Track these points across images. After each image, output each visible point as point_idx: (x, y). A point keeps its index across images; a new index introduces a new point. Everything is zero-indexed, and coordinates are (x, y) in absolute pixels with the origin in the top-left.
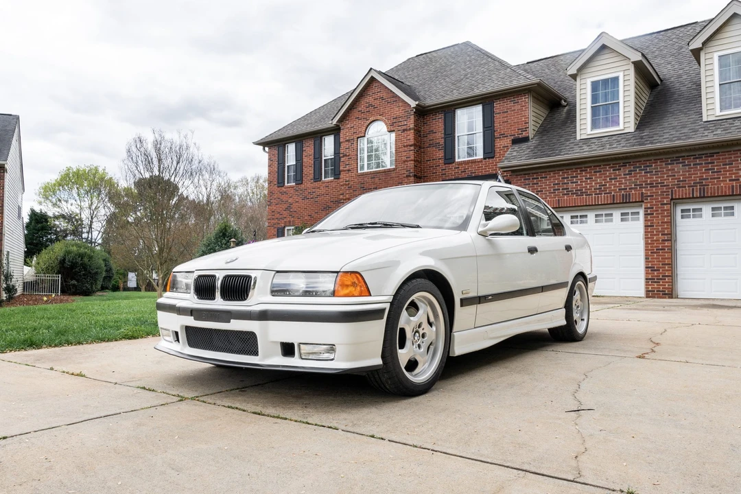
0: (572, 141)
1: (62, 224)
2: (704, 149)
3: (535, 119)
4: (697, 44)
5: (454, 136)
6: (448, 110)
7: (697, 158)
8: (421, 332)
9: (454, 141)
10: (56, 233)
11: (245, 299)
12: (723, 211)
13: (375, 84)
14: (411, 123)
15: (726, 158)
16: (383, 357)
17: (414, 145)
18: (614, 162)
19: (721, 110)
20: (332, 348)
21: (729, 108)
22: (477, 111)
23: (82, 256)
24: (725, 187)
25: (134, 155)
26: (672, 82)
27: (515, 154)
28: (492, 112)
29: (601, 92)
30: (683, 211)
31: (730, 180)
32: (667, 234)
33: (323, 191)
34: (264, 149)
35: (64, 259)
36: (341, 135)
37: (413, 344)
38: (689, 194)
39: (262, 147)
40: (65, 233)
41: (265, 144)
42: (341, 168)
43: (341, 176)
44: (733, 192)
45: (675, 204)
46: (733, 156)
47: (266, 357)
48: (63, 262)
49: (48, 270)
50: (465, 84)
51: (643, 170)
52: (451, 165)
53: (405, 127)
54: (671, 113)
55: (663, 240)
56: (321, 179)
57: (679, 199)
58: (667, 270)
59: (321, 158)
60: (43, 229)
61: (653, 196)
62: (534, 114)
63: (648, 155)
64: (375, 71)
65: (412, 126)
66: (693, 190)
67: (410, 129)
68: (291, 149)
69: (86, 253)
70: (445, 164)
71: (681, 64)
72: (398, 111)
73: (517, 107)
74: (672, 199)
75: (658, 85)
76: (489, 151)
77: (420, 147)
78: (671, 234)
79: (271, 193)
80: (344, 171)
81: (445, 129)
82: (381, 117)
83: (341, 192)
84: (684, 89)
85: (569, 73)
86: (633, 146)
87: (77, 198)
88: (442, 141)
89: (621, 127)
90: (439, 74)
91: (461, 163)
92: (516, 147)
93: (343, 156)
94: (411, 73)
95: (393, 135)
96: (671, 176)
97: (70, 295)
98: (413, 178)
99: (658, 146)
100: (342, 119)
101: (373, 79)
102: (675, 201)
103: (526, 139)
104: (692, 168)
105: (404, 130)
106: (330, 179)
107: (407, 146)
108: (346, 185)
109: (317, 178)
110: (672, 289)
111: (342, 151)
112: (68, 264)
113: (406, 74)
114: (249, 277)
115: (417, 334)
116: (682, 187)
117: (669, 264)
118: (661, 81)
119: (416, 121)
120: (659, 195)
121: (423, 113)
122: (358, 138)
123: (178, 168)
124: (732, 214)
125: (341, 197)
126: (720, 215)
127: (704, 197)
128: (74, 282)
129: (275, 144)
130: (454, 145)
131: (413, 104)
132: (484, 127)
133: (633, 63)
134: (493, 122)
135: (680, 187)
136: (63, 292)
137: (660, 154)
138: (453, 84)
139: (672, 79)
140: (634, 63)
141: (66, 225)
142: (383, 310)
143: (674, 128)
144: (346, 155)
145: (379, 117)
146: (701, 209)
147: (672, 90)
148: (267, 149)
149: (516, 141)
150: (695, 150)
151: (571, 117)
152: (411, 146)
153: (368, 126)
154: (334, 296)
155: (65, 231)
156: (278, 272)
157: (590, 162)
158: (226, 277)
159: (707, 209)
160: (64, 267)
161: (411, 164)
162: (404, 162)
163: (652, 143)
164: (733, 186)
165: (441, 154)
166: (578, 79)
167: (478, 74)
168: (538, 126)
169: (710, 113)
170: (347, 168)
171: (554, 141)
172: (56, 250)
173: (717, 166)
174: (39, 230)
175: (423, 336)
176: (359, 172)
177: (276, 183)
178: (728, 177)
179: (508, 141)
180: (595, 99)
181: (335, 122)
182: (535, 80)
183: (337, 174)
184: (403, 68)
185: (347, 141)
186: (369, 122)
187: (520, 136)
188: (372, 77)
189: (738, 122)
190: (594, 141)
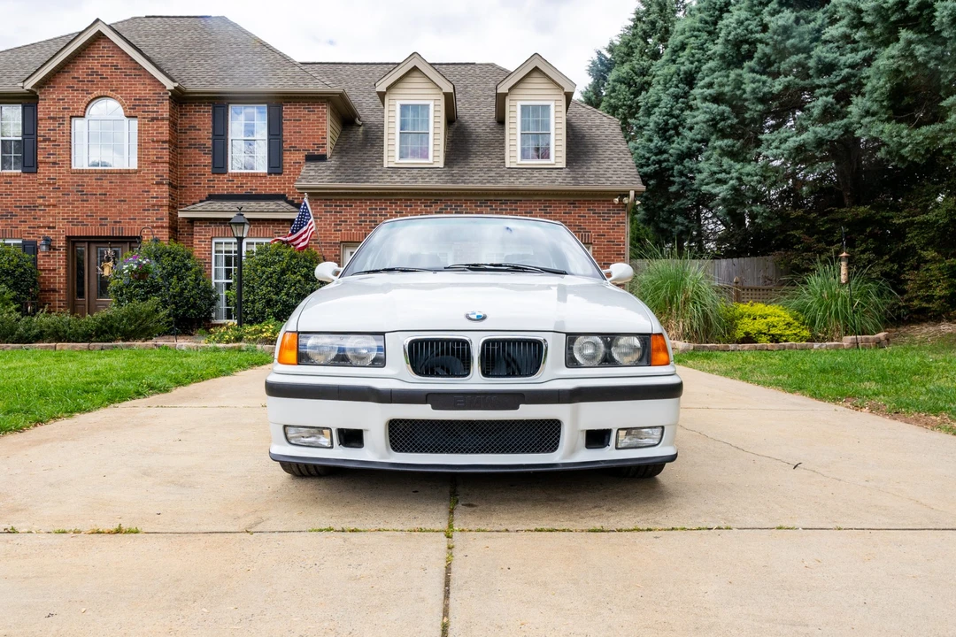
0: (378, 167)
3: (331, 135)
5: (227, 139)
6: (219, 104)
9: (227, 145)
13: (103, 44)
14: (165, 110)
17: (169, 142)
21: (528, 158)
26: (467, 121)
27: (312, 173)
28: (280, 118)
29: (410, 117)
36: (40, 108)
42: (40, 158)
43: (40, 170)
51: (454, 209)
52: (221, 177)
53: (155, 115)
62: (331, 129)
63: (459, 195)
65: (166, 115)
67: (163, 119)
70: (213, 174)
71: (470, 103)
72: (143, 90)
73: (313, 117)
75: (454, 121)
76: (276, 166)
77: (176, 146)
80: (45, 163)
81: (214, 127)
82: (114, 93)
83: (41, 194)
84: (479, 130)
85: (378, 89)
86: (447, 182)
88: (209, 143)
91: (236, 176)
92: (312, 165)
93: (44, 141)
95: (135, 123)
98: (167, 187)
99: (470, 186)
100: (43, 84)
101: (99, 36)
103: (322, 158)
105: (152, 119)
106: (13, 171)
107: (157, 141)
108: (49, 184)
111: (41, 132)
118: (456, 117)
119: (172, 109)
121: (181, 99)
122: (71, 117)
125: (41, 201)
130: (227, 151)
131: (170, 85)
132: (270, 134)
133: (444, 93)
134: (281, 129)
139: (466, 118)
140: (446, 94)
143: (481, 169)
144: (49, 140)
145: (110, 93)
147: (469, 130)
149: (311, 158)
150: (502, 195)
151: (370, 140)
152: (164, 142)
153: (90, 102)
157: (401, 194)
161: (165, 168)
162: (154, 162)
163: (465, 183)
165: (207, 160)
166: (387, 99)
168: (334, 144)
169: (513, 160)
170: (51, 160)
171: (357, 164)
176: (74, 167)
179: (300, 156)
180: (404, 124)
181: (29, 85)
182: (337, 89)
183: (28, 165)
185: (50, 118)
186: (91, 97)
187: (316, 153)
188: (99, 33)
189: (536, 174)
190: (402, 171)
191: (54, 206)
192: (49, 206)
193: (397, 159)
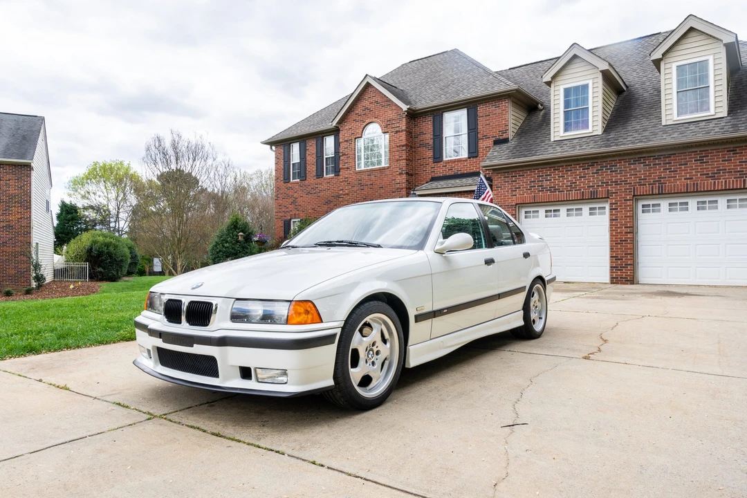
0: (547, 142)
1: (91, 214)
2: (663, 150)
3: (514, 122)
4: (657, 55)
5: (442, 138)
6: (437, 113)
7: (656, 159)
8: (375, 349)
9: (442, 141)
10: (86, 222)
11: (207, 325)
12: (678, 207)
13: (371, 89)
14: (403, 125)
15: (682, 159)
16: (335, 378)
17: (406, 145)
18: (583, 162)
19: (678, 115)
20: (284, 373)
21: (685, 114)
22: (462, 114)
23: (107, 245)
24: (681, 185)
25: (153, 153)
26: (637, 88)
27: (496, 154)
28: (476, 115)
29: (572, 98)
30: (643, 206)
31: (685, 179)
32: (629, 227)
33: (325, 186)
34: (271, 148)
35: (91, 249)
36: (341, 136)
37: (366, 362)
38: (649, 191)
39: (269, 146)
40: (94, 223)
41: (272, 143)
42: (341, 166)
43: (341, 173)
44: (687, 189)
45: (637, 200)
46: (688, 157)
47: (226, 379)
48: (90, 251)
49: (77, 258)
50: (452, 89)
51: (609, 169)
52: (439, 164)
53: (398, 129)
54: (635, 117)
55: (626, 233)
56: (323, 175)
57: (641, 195)
58: (629, 259)
59: (323, 157)
60: (73, 219)
61: (617, 193)
62: (514, 118)
63: (613, 156)
64: (371, 77)
65: (404, 128)
66: (652, 187)
67: (402, 131)
68: (296, 148)
69: (111, 242)
70: (434, 163)
71: (645, 71)
72: (391, 114)
73: (498, 111)
74: (634, 196)
75: (624, 91)
76: (474, 151)
77: (411, 147)
78: (633, 227)
79: (278, 188)
80: (343, 169)
81: (434, 131)
82: (376, 119)
83: (341, 188)
84: (646, 95)
85: (544, 80)
86: (601, 147)
87: (104, 191)
88: (431, 142)
89: (590, 129)
90: (429, 80)
91: (448, 162)
92: (497, 148)
93: (343, 155)
94: (404, 78)
95: (387, 136)
96: (633, 175)
97: (97, 281)
98: (405, 175)
99: (622, 147)
100: (341, 121)
101: (368, 85)
102: (637, 197)
103: (506, 141)
104: (651, 168)
105: (397, 132)
106: (331, 175)
107: (400, 146)
108: (345, 181)
109: (319, 174)
110: (633, 276)
111: (341, 151)
112: (95, 253)
113: (400, 79)
114: (211, 304)
115: (371, 352)
116: (643, 185)
117: (631, 254)
118: (627, 87)
119: (407, 123)
120: (623, 192)
121: (414, 116)
122: (355, 138)
123: (194, 166)
124: (687, 209)
125: (341, 192)
126: (676, 210)
127: (662, 194)
128: (100, 269)
129: (281, 144)
130: (442, 146)
131: (405, 107)
132: (469, 129)
133: (601, 71)
134: (476, 124)
135: (641, 185)
136: (92, 278)
137: (624, 155)
138: (441, 89)
139: (637, 86)
140: (603, 72)
141: (95, 215)
142: (335, 335)
143: (637, 131)
144: (345, 155)
145: (374, 120)
146: (659, 205)
147: (637, 96)
148: (274, 148)
149: (497, 142)
150: (655, 151)
151: (546, 120)
152: (403, 146)
153: (364, 128)
154: (287, 324)
155: (94, 221)
156: (238, 299)
157: (561, 162)
158: (192, 303)
159: (664, 204)
160: (92, 256)
161: (403, 163)
162: (397, 160)
163: (617, 145)
164: (687, 184)
165: (430, 153)
166: (552, 85)
167: (463, 80)
168: (517, 128)
169: (669, 117)
170: (346, 166)
171: (531, 142)
172: (85, 239)
173: (674, 166)
174: (69, 221)
175: (378, 353)
176: (357, 169)
177: (282, 179)
178: (683, 176)
179: (490, 142)
180: (567, 104)
181: (334, 123)
182: (514, 87)
183: (337, 171)
184: (397, 74)
185: (345, 141)
186: (365, 124)
187: (501, 137)
188: (368, 83)
189: (692, 127)
190: (565, 142)
191: (348, 194)
192: (345, 195)
193: (562, 133)
